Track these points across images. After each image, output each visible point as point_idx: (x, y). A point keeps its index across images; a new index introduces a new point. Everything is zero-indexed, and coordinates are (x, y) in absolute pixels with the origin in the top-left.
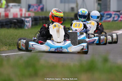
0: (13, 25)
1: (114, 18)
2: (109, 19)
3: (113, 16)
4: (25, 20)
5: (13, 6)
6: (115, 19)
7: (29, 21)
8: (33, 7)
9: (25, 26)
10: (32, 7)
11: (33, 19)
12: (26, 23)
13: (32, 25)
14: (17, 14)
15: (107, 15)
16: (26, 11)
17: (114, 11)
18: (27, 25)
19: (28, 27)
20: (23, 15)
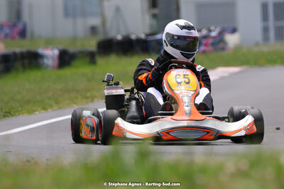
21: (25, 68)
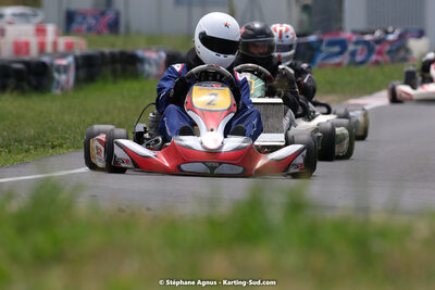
0: (11, 82)
1: (353, 54)
2: (337, 60)
3: (351, 47)
4: (52, 65)
5: (14, 15)
6: (359, 58)
7: (65, 67)
8: (84, 18)
9: (55, 84)
10: (79, 19)
11: (80, 62)
12: (56, 75)
13: (78, 80)
14: (27, 44)
15: (331, 44)
16: (58, 34)
17: (354, 32)
18: (58, 82)
19: (62, 89)
20: (49, 48)
21: (116, 76)
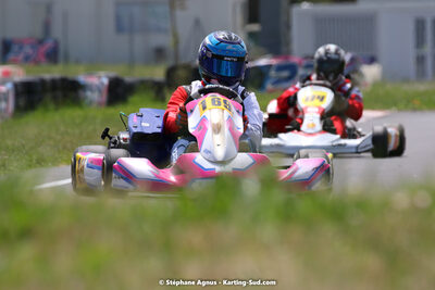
2: (287, 85)
7: (4, 94)
8: (21, 48)
10: (15, 48)
11: (20, 89)
13: (17, 107)
